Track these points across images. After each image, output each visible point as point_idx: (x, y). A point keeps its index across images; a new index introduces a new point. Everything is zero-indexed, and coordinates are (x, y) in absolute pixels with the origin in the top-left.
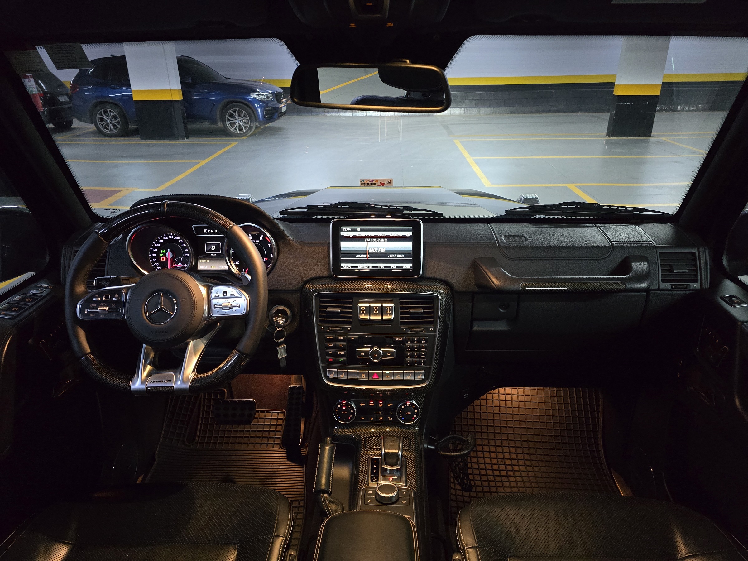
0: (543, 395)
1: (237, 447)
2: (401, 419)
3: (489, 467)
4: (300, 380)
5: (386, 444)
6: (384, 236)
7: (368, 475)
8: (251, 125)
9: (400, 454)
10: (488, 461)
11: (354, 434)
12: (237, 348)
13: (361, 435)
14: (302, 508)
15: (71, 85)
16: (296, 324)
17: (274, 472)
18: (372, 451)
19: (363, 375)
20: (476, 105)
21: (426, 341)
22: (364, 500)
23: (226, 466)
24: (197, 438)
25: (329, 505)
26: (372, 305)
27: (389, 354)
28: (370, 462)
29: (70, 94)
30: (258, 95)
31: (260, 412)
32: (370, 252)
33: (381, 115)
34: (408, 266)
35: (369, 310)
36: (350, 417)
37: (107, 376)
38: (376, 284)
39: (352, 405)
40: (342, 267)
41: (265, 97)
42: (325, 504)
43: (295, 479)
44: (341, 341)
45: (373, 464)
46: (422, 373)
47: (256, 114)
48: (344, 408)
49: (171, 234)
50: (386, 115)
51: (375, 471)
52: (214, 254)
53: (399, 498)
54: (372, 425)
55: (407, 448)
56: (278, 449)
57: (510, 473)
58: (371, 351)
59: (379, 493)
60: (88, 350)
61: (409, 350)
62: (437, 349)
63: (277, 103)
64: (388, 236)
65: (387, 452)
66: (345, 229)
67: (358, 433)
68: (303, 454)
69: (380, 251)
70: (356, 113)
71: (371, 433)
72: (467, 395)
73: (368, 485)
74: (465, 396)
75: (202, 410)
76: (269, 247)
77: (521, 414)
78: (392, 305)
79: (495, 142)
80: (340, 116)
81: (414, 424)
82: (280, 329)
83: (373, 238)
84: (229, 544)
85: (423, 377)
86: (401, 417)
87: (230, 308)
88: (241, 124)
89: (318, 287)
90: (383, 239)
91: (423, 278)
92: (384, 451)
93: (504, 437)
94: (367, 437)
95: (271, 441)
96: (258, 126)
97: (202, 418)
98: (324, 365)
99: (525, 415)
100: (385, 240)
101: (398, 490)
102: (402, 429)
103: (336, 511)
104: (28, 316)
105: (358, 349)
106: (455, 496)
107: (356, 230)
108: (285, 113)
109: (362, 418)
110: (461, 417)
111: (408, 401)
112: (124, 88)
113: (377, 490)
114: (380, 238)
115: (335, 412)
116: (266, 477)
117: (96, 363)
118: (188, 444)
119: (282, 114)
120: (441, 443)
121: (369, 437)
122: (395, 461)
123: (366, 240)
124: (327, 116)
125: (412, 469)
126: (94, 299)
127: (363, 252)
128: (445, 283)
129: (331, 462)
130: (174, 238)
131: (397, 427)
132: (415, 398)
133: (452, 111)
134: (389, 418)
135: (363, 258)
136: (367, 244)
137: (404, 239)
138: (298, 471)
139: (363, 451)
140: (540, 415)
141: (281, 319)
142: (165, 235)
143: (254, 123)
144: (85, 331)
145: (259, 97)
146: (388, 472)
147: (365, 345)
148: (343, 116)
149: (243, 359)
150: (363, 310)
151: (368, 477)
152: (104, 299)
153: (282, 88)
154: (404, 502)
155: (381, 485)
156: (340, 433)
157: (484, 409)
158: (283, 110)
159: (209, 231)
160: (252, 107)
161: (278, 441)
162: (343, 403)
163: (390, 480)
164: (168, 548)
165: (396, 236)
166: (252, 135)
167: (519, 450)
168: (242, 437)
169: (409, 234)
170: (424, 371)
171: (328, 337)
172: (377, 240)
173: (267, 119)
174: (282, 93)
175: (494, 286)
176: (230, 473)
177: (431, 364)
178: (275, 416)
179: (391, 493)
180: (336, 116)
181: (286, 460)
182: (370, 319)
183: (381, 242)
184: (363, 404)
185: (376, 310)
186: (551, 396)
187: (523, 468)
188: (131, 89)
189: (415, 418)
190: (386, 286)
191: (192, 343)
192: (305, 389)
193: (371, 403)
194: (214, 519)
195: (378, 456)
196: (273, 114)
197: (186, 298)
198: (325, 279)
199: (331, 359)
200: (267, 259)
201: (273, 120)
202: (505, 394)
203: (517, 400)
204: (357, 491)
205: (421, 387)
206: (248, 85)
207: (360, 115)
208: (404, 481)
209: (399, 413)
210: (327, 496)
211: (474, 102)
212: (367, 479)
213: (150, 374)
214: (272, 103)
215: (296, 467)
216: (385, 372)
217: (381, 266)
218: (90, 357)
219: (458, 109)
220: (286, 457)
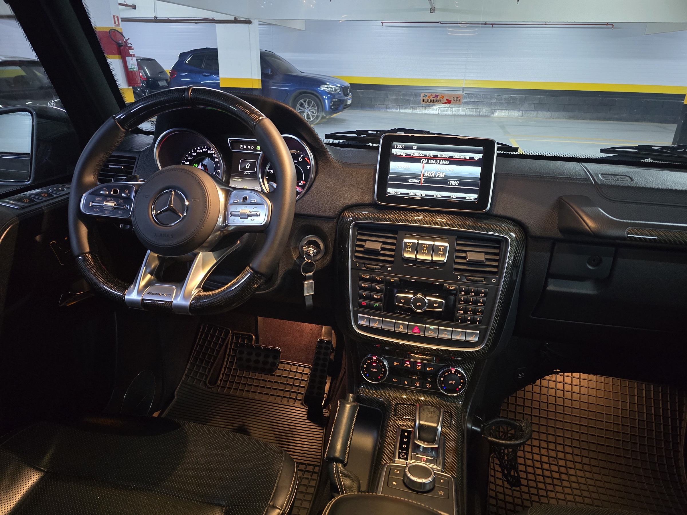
0: (612, 391)
1: (257, 397)
2: (442, 388)
3: (538, 465)
4: (330, 334)
5: (421, 415)
6: (446, 158)
7: (395, 448)
8: (318, 115)
9: (440, 429)
10: (537, 457)
11: (382, 398)
12: (251, 265)
13: (391, 400)
14: (316, 475)
15: (170, 72)
16: (329, 258)
17: (291, 430)
18: (403, 420)
19: (401, 327)
20: (534, 109)
21: (486, 294)
22: (388, 480)
23: (243, 415)
24: (219, 382)
25: (342, 479)
26: (421, 242)
27: (435, 305)
28: (399, 433)
29: (169, 80)
30: (327, 87)
31: (286, 364)
32: (426, 177)
33: (440, 113)
34: (472, 197)
35: (416, 248)
36: (381, 377)
37: (103, 280)
38: (429, 216)
39: (384, 363)
40: (389, 193)
41: (333, 90)
42: (338, 477)
43: (313, 441)
44: (378, 282)
45: (403, 437)
46: (476, 334)
47: (323, 105)
48: (374, 365)
49: (206, 147)
50: (444, 114)
51: (405, 446)
52: (248, 172)
53: (435, 486)
54: (405, 390)
55: (447, 424)
56: (299, 406)
57: (564, 477)
58: (414, 297)
59: (409, 475)
60: (88, 250)
61: (462, 303)
62: (498, 305)
63: (344, 96)
64: (450, 157)
65: (423, 425)
66: (398, 146)
67: (388, 397)
68: (324, 415)
69: (439, 176)
70: (415, 111)
71: (403, 400)
72: (522, 374)
73: (394, 462)
74: (520, 376)
75: (228, 353)
76: (308, 169)
77: (581, 409)
78: (447, 244)
79: (551, 143)
80: (399, 112)
81: (458, 397)
82: (309, 261)
83: (431, 159)
84: (216, 505)
85: (477, 339)
86: (443, 385)
87: (249, 216)
88: (309, 113)
89: (357, 215)
90: (444, 161)
91: (489, 216)
92: (419, 423)
93: (559, 433)
94: (399, 404)
95: (293, 396)
96: (324, 115)
97: (227, 362)
98: (355, 309)
99: (586, 410)
100: (446, 162)
101: (435, 475)
102: (442, 400)
103: (350, 488)
104: (37, 209)
105: (398, 295)
106: (494, 493)
107: (411, 148)
108: (350, 105)
109: (395, 380)
110: (508, 402)
111: (453, 366)
112: (214, 76)
113: (406, 470)
114: (440, 160)
115: (363, 368)
116: (282, 434)
117: (93, 265)
118: (209, 386)
119: (346, 107)
120: (487, 426)
121: (400, 404)
122: (431, 437)
123: (422, 161)
124: (387, 111)
125: (451, 451)
126: (101, 192)
127: (417, 176)
128: (519, 224)
129: (350, 423)
130: (208, 151)
131: (436, 398)
132: (462, 365)
133: (509, 113)
134: (427, 385)
135: (416, 183)
136: (423, 166)
137: (471, 162)
138: (317, 432)
139: (392, 419)
140: (605, 414)
141: (312, 249)
142: (199, 148)
143: (321, 113)
144: (88, 228)
145: (328, 90)
146: (421, 450)
147: (407, 291)
148: (403, 113)
149: (256, 278)
150: (409, 247)
151: (395, 451)
152: (112, 193)
153: (350, 84)
154: (441, 493)
155: (412, 464)
156: (366, 393)
157: (536, 397)
158: (348, 102)
159: (245, 147)
160: (321, 99)
161: (300, 397)
162: (374, 358)
163: (423, 461)
164: (145, 496)
165: (461, 159)
166: (318, 124)
167: (577, 451)
168: (264, 387)
169: (477, 156)
170: (479, 332)
171: (363, 276)
172: (436, 161)
173: (333, 110)
174: (349, 88)
175: (588, 229)
176: (246, 423)
177: (488, 324)
178: (300, 370)
179: (425, 478)
180: (396, 112)
181: (306, 418)
182: (416, 258)
183: (441, 164)
184: (397, 364)
185: (425, 248)
186: (621, 394)
187: (580, 473)
188: (219, 77)
189: (460, 390)
190: (439, 220)
191: (201, 254)
192: (334, 346)
193: (407, 364)
194: (204, 471)
195: (410, 427)
196: (339, 105)
197: (199, 199)
198: (367, 207)
199: (364, 302)
200: (304, 183)
201: (338, 111)
202: (564, 383)
203: (578, 392)
204: (380, 466)
205: (472, 351)
206: (320, 78)
207: (419, 113)
208: (441, 465)
209: (440, 380)
210: (341, 466)
211: (533, 105)
212: (394, 454)
213: (149, 284)
214: (338, 96)
215: (316, 427)
216: (429, 327)
217: (438, 194)
218: (87, 256)
219: (516, 111)
220: (306, 416)
